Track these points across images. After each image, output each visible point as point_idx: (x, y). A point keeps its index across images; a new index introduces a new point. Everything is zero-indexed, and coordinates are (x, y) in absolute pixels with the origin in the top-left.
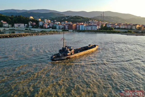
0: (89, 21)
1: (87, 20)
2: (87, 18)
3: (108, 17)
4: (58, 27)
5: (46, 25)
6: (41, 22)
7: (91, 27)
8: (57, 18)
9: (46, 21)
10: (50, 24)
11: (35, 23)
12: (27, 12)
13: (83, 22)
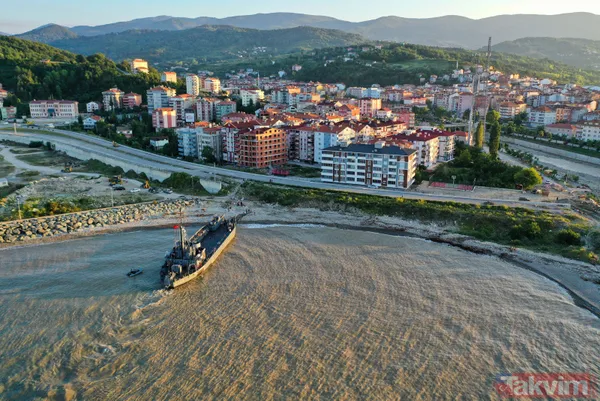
0: (451, 74)
1: (444, 67)
3: (574, 43)
4: (186, 137)
5: (165, 113)
6: (159, 95)
7: (364, 158)
8: (310, 57)
9: (194, 84)
10: (199, 106)
11: (135, 97)
12: (204, 26)
13: (422, 80)
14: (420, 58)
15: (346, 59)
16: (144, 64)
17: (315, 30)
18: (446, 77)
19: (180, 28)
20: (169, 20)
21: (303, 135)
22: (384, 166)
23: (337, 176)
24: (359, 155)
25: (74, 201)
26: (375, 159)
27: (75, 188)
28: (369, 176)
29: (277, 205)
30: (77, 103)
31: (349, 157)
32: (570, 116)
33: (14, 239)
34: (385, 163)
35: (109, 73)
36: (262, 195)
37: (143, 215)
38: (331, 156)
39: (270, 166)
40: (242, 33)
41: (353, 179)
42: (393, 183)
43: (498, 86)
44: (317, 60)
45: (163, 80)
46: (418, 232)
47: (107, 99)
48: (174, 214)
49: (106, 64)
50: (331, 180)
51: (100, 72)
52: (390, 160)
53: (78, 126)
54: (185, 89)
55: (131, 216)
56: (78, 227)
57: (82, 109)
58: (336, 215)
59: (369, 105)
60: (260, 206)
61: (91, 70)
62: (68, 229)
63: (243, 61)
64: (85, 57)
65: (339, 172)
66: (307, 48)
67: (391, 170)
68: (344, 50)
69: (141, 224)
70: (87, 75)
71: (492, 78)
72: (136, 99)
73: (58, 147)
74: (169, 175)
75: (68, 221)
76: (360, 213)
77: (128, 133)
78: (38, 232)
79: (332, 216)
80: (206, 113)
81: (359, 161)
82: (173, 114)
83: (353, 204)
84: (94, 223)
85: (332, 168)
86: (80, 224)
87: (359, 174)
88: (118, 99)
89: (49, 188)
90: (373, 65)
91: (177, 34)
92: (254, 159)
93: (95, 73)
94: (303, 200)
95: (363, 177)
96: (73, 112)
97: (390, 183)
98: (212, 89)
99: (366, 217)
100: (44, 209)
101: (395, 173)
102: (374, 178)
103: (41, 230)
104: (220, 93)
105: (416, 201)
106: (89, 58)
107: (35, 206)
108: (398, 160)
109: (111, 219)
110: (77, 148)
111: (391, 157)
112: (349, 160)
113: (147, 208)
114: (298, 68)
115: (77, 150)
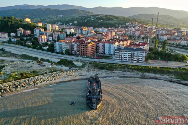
0: (126, 24)
1: (123, 22)
2: (124, 18)
4: (57, 46)
5: (43, 37)
6: (39, 31)
7: (131, 53)
8: (79, 19)
9: (49, 27)
10: (53, 34)
11: (29, 31)
12: (41, 8)
13: (117, 26)
14: (115, 19)
15: (92, 19)
16: (29, 20)
17: (78, 10)
18: (124, 25)
19: (32, 9)
20: (28, 6)
21: (100, 44)
22: (138, 55)
23: (120, 59)
24: (129, 51)
25: (31, 72)
26: (134, 53)
27: (26, 66)
28: (132, 58)
29: (106, 70)
30: (7, 33)
31: (125, 52)
32: (171, 37)
33: (14, 90)
34: (138, 54)
35: (17, 23)
36: (99, 67)
37: (60, 76)
38: (119, 52)
39: (91, 55)
40: (54, 11)
41: (126, 60)
42: (141, 61)
43: (141, 28)
44: (81, 20)
45: (37, 26)
46: (163, 79)
47: (18, 32)
48: (71, 75)
49: (15, 20)
50: (118, 60)
51: (13, 22)
52: (140, 53)
53: (10, 42)
54: (46, 29)
55: (56, 77)
56: (38, 83)
57: (9, 35)
58: (129, 73)
59: (112, 34)
60: (100, 71)
61: (10, 22)
62: (34, 84)
63: (56, 20)
64: (6, 17)
65: (121, 57)
66: (76, 16)
67: (140, 56)
68: (90, 17)
69: (61, 80)
70: (9, 23)
71: (138, 25)
72: (29, 32)
73: (7, 50)
74: (59, 60)
75: (33, 81)
76: (138, 72)
77: (30, 44)
78: (22, 86)
79: (128, 74)
80: (56, 37)
81: (129, 54)
82: (46, 37)
83: (135, 69)
84: (43, 81)
85: (118, 56)
86: (38, 82)
87: (128, 58)
88: (22, 32)
89: (15, 67)
90: (101, 21)
91: (31, 10)
92: (86, 53)
93: (12, 23)
94: (115, 68)
95: (130, 59)
96: (6, 37)
97: (140, 61)
98: (55, 29)
99: (141, 74)
100: (20, 76)
101: (142, 58)
102: (134, 59)
103: (24, 85)
104: (58, 30)
105: (156, 67)
106: (8, 18)
107: (16, 75)
108: (143, 53)
109: (49, 79)
110: (16, 50)
111: (140, 52)
112: (125, 53)
113: (61, 74)
114: (76, 22)
115: (16, 51)
